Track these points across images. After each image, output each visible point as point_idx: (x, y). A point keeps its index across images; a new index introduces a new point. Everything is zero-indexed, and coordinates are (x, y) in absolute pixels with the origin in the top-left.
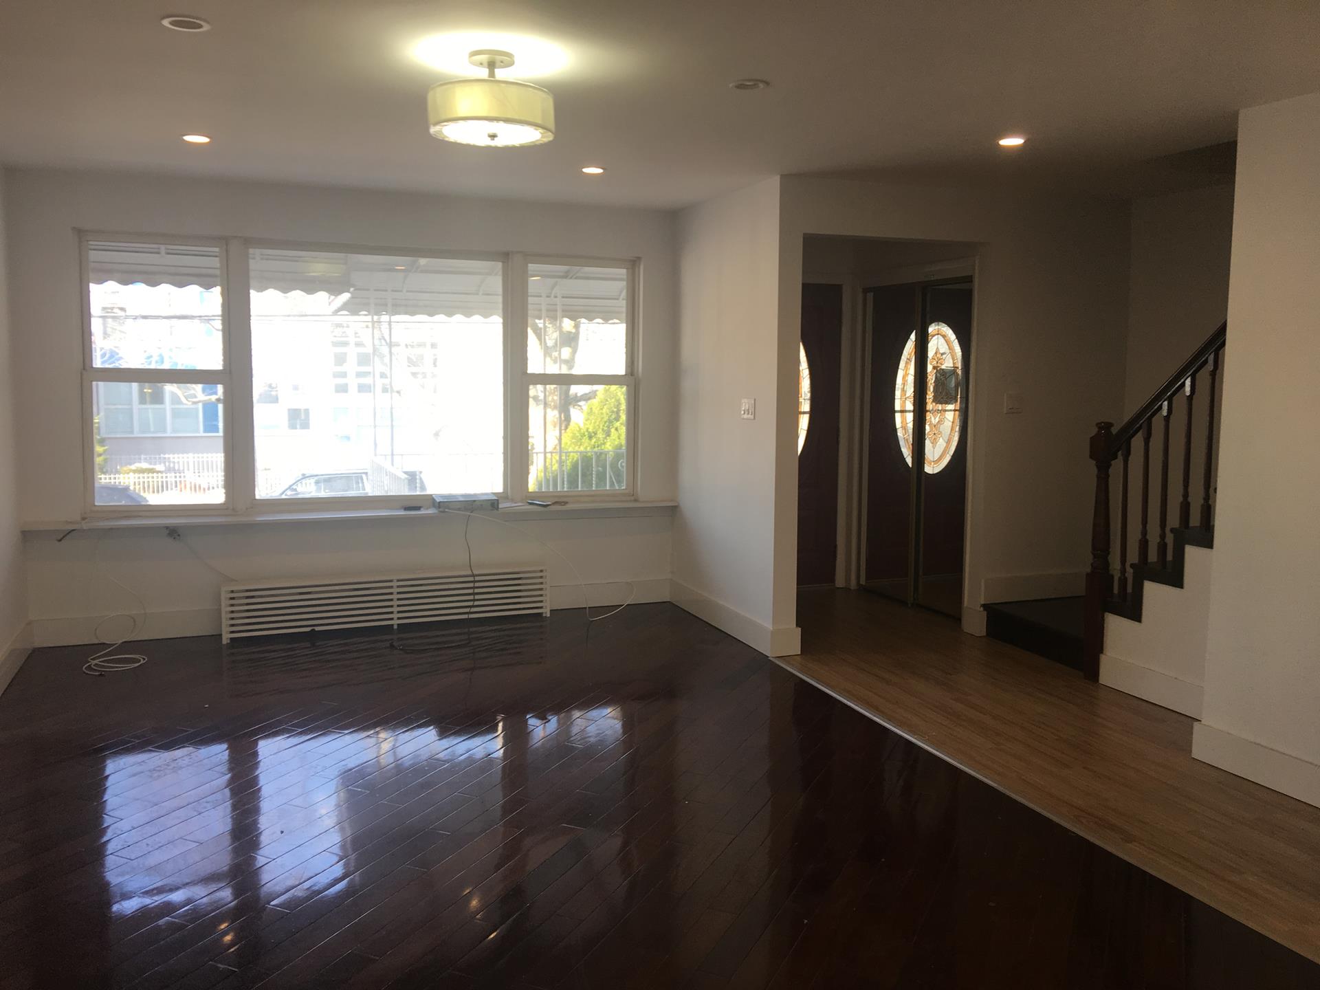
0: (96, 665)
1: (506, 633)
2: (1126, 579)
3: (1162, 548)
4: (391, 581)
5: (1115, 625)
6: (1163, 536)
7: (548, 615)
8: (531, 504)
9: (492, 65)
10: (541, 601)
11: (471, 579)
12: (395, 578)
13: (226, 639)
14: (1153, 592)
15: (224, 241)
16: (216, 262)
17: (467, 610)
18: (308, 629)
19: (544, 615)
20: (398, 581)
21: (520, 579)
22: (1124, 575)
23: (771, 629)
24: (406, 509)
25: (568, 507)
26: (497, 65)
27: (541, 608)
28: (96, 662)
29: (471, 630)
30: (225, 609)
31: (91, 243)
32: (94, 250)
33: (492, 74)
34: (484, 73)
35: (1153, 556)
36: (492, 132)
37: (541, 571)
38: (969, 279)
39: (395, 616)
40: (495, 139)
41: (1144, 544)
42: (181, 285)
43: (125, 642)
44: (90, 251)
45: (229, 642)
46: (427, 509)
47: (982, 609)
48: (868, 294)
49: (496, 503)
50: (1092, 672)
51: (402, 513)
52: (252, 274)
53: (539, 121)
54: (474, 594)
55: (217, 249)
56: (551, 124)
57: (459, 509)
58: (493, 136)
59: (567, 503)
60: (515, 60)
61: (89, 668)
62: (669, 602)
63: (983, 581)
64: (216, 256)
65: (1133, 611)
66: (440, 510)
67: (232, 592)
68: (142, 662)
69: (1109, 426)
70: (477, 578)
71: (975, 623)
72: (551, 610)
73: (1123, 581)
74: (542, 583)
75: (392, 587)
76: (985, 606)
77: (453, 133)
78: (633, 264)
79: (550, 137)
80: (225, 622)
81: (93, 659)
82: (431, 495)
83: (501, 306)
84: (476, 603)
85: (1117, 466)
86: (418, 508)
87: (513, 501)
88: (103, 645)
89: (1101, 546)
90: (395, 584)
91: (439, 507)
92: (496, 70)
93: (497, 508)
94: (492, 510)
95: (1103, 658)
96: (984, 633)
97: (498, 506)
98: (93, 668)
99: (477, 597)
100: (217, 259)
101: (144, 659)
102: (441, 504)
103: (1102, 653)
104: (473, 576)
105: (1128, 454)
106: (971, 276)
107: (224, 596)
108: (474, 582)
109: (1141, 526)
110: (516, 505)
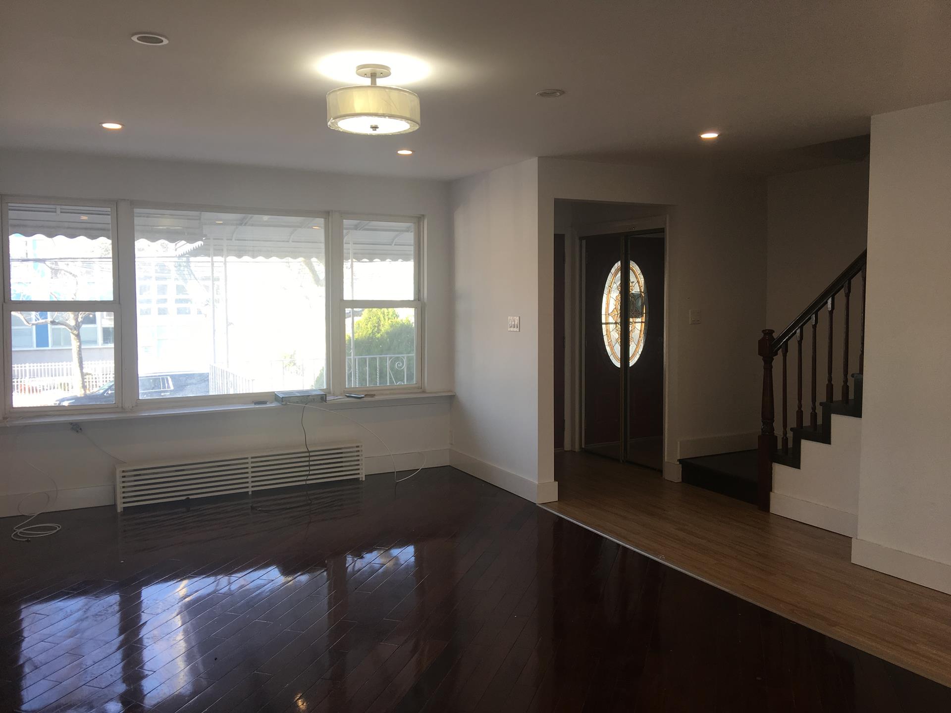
0: (20, 533)
1: (337, 493)
2: (787, 439)
3: (814, 416)
4: (247, 458)
5: (781, 472)
6: (814, 408)
7: (364, 479)
8: (348, 397)
9: (373, 76)
10: (359, 469)
11: (307, 454)
12: (249, 456)
13: (120, 508)
14: (807, 446)
15: (115, 203)
16: (108, 219)
17: (305, 478)
18: (184, 498)
19: (360, 479)
20: (252, 458)
21: (341, 453)
22: (786, 436)
23: (537, 483)
24: (256, 403)
25: (377, 398)
26: (377, 75)
27: (359, 474)
28: (21, 530)
29: (309, 492)
30: (119, 485)
31: (9, 204)
32: (12, 210)
33: (374, 82)
34: (367, 81)
35: (807, 422)
36: (374, 124)
37: (358, 447)
38: (662, 230)
39: (250, 485)
40: (377, 129)
41: (800, 414)
42: (72, 236)
43: (41, 513)
44: (9, 211)
45: (122, 510)
46: (271, 403)
47: (678, 463)
48: (583, 241)
49: (324, 398)
50: (765, 505)
51: (253, 406)
52: (136, 228)
53: (408, 116)
54: (309, 466)
55: (109, 209)
56: (418, 119)
57: (297, 403)
58: (375, 128)
59: (374, 395)
60: (391, 71)
61: (16, 535)
62: (450, 466)
63: (679, 443)
64: (109, 215)
65: (794, 461)
66: (283, 403)
67: (123, 471)
68: (58, 529)
69: (771, 332)
70: (311, 454)
71: (673, 472)
72: (365, 475)
73: (785, 440)
74: (358, 456)
75: (247, 463)
76: (680, 461)
77: (347, 125)
78: (419, 220)
79: (417, 127)
80: (119, 495)
81: (19, 528)
82: (274, 392)
83: (323, 250)
84: (311, 472)
85: (777, 361)
86: (264, 403)
87: (334, 395)
88: (23, 517)
89: (768, 416)
90: (250, 460)
91: (282, 402)
92: (377, 80)
93: (326, 401)
94: (322, 402)
95: (772, 494)
96: (680, 480)
97: (326, 398)
98: (18, 536)
99: (312, 468)
100: (110, 217)
101: (59, 527)
102: (284, 399)
103: (771, 491)
104: (309, 452)
105: (786, 351)
106: (664, 228)
107: (119, 475)
108: (309, 456)
109: (797, 402)
110: (337, 398)
